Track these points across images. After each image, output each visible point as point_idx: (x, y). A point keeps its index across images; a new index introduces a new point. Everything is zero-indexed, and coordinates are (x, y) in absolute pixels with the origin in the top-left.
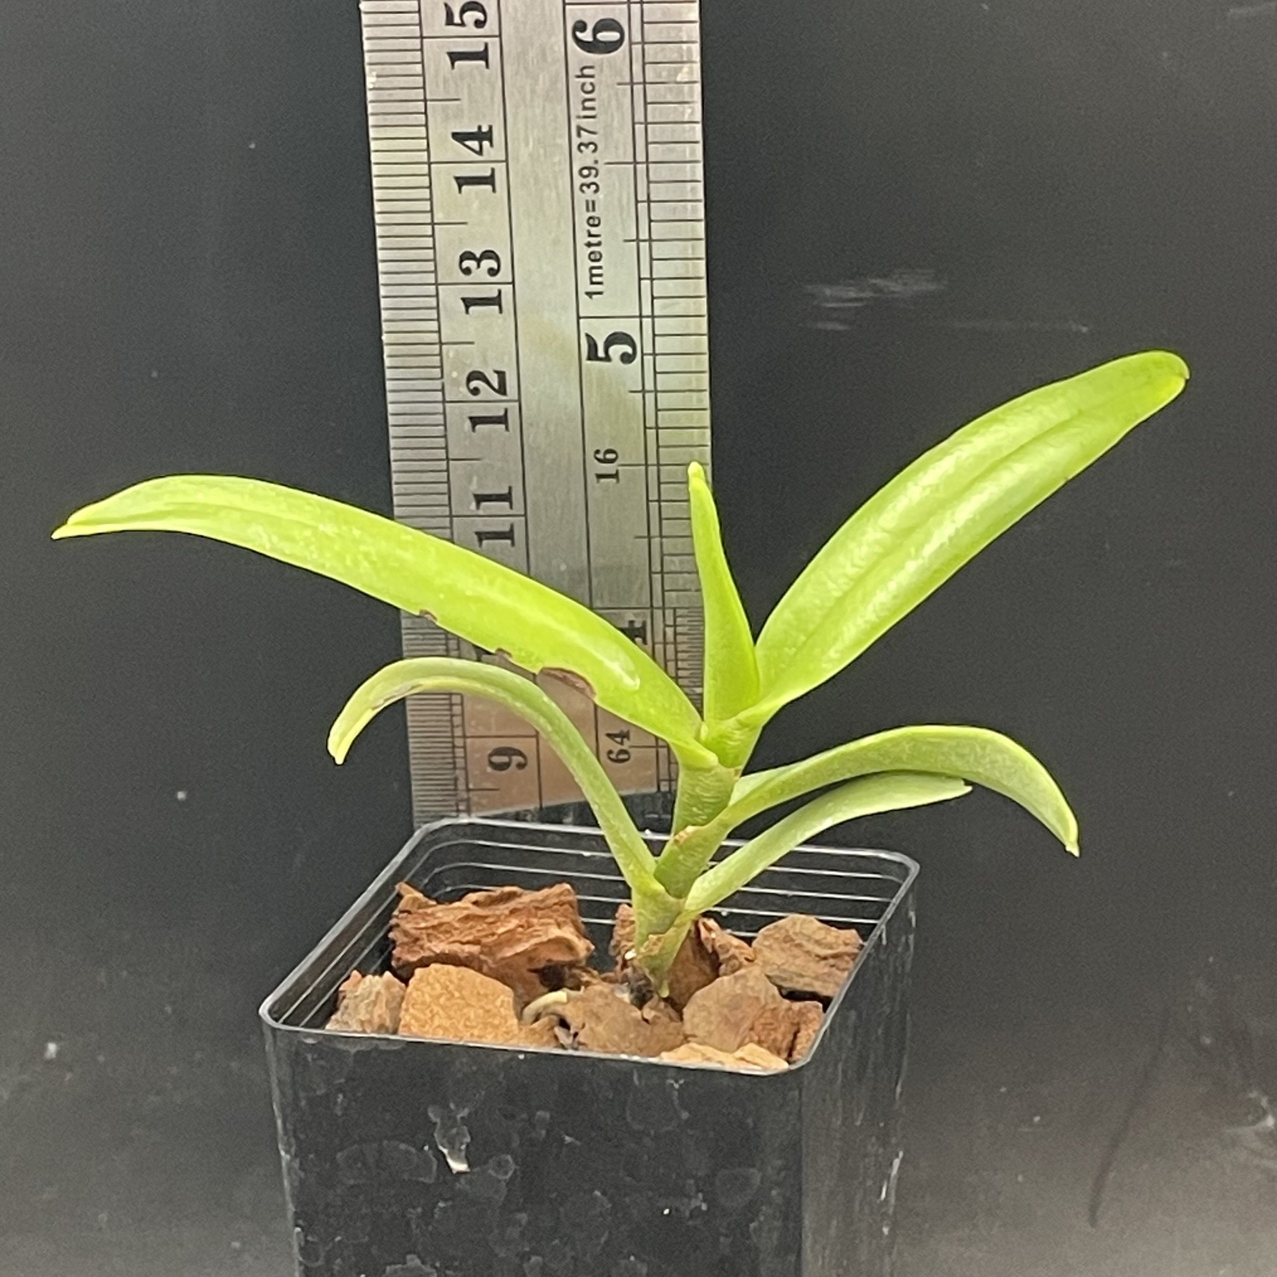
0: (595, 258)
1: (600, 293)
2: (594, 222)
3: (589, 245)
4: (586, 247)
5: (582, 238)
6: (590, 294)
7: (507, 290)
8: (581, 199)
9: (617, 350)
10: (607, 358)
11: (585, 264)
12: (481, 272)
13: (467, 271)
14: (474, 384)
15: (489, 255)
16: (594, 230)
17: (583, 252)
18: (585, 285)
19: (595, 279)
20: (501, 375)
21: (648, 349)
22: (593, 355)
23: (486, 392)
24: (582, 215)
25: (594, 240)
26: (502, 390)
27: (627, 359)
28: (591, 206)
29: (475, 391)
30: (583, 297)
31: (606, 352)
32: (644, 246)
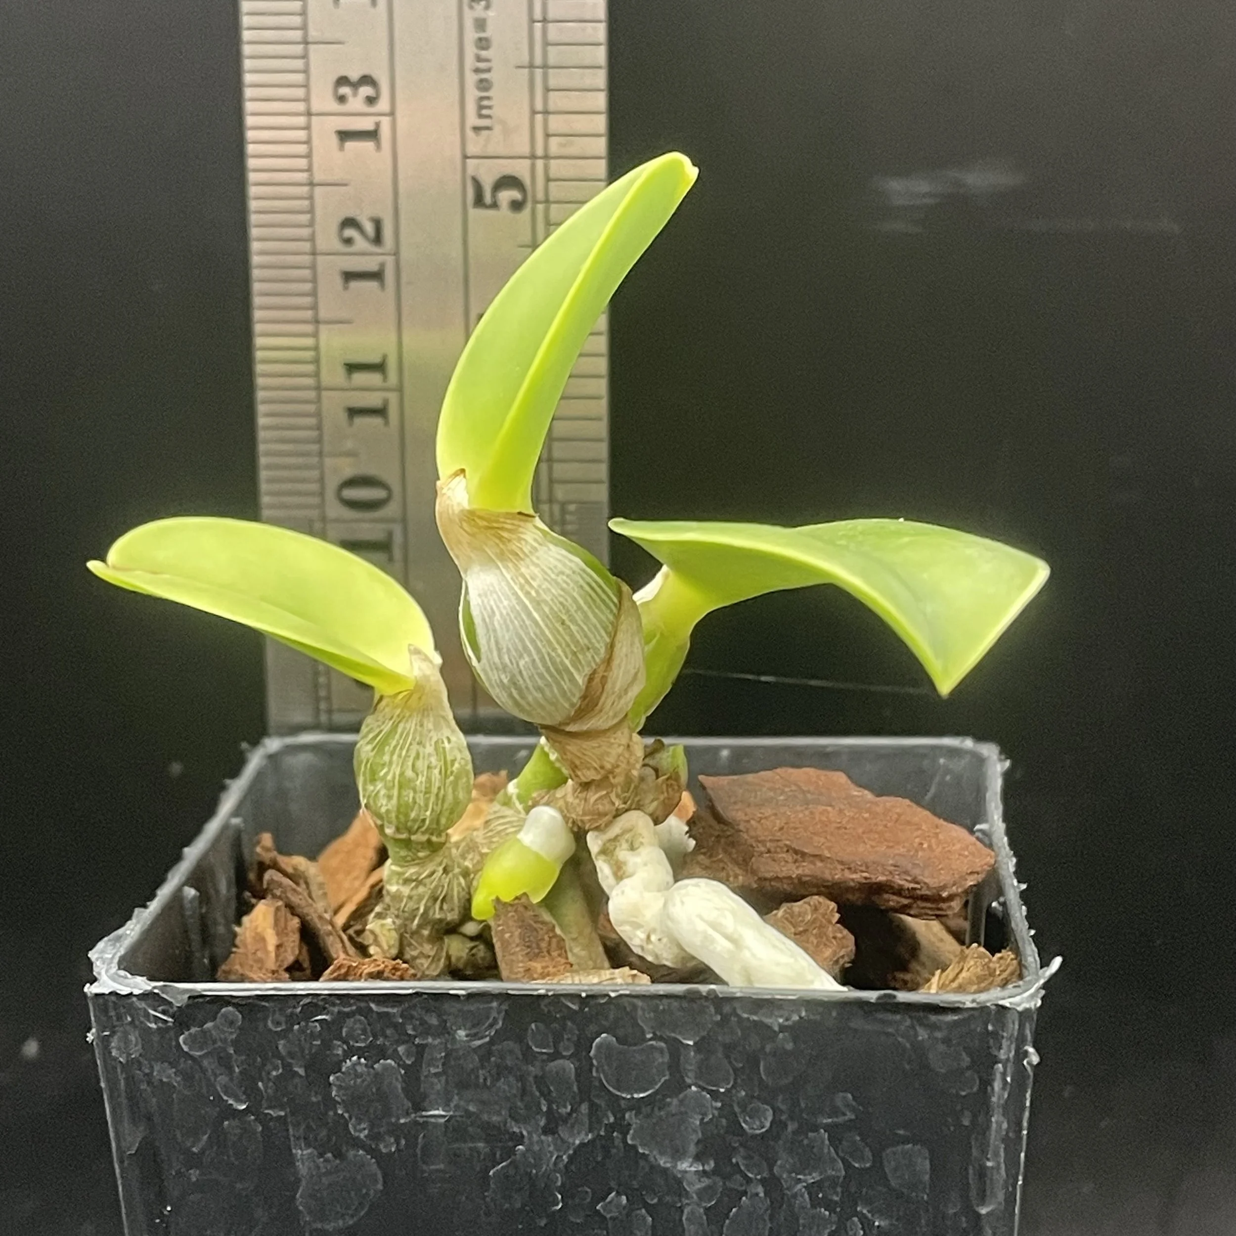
0: (484, 85)
1: (488, 128)
2: (483, 43)
3: (477, 71)
4: (473, 74)
5: (470, 62)
6: (477, 129)
7: (385, 122)
8: (469, 17)
9: (507, 196)
10: (495, 205)
11: (472, 94)
12: (356, 103)
13: (342, 99)
14: (350, 232)
15: (367, 80)
16: (484, 54)
17: (471, 79)
18: (472, 120)
19: (484, 112)
20: (378, 224)
21: (540, 196)
22: (479, 201)
23: (361, 243)
24: (471, 35)
25: (482, 65)
26: (378, 239)
27: (517, 206)
28: (481, 24)
29: (348, 241)
30: (470, 134)
31: (494, 196)
32: (539, 72)
